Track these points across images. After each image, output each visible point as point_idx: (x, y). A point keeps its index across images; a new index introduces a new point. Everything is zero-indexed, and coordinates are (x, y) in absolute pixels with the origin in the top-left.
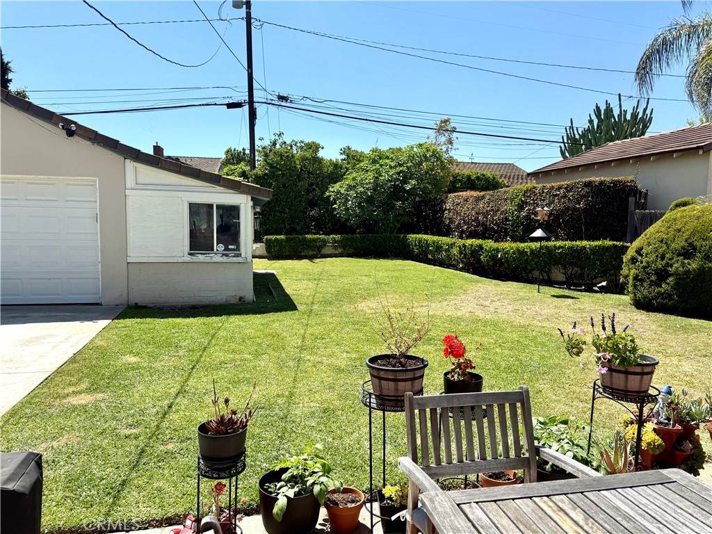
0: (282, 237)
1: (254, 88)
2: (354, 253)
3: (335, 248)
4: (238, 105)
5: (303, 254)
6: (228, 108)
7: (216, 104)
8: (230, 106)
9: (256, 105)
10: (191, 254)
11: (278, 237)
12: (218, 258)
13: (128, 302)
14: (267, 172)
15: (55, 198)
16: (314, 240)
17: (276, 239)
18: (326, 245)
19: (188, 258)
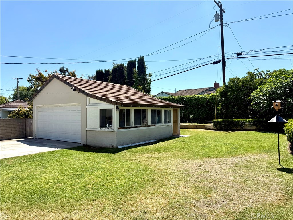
0: (221, 120)
1: (225, 53)
2: (256, 129)
3: (251, 126)
4: (218, 62)
5: (233, 128)
6: (214, 64)
7: (209, 64)
8: (215, 63)
9: (225, 60)
10: (100, 128)
11: (219, 120)
12: (106, 130)
13: (86, 143)
14: (224, 89)
15: (75, 110)
16: (238, 122)
17: (218, 121)
18: (244, 124)
19: (99, 129)
